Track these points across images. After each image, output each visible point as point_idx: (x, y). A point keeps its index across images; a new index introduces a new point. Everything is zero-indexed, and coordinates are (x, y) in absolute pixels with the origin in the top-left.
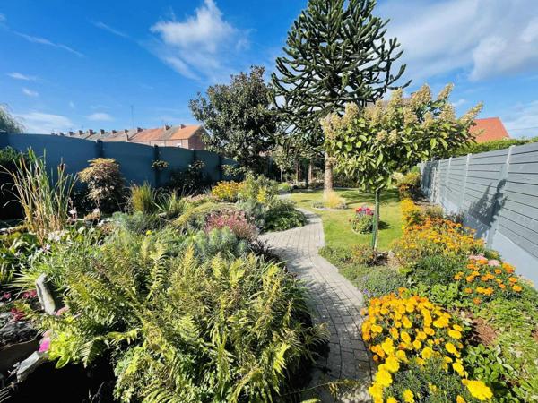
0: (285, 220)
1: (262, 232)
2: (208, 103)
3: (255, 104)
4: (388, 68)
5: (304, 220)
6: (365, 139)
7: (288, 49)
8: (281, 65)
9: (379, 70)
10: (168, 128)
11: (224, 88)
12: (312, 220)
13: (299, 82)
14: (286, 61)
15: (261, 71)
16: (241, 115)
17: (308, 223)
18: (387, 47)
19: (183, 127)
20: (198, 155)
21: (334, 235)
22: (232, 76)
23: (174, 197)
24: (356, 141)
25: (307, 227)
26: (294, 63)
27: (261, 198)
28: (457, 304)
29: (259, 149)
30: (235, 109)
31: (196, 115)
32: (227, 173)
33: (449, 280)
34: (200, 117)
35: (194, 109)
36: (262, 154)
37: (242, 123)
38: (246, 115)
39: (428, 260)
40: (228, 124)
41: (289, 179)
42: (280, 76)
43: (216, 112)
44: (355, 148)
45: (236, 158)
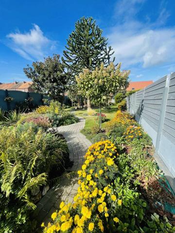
0: (68, 121)
1: (58, 126)
2: (33, 70)
3: (56, 71)
4: (109, 58)
5: (78, 120)
6: (91, 83)
7: (68, 47)
8: (66, 54)
9: (105, 58)
10: (16, 83)
11: (41, 63)
12: (81, 120)
13: (74, 62)
14: (68, 53)
15: (58, 57)
16: (50, 76)
17: (79, 122)
18: (108, 50)
19: (25, 82)
20: (30, 95)
21: (89, 125)
22: (45, 58)
23: (15, 113)
24: (88, 84)
25: (79, 123)
26: (71, 53)
27: (57, 112)
28: (123, 142)
29: (59, 92)
30: (47, 73)
31: (28, 76)
32: (45, 103)
33: (122, 135)
34: (29, 76)
35: (27, 73)
36: (61, 94)
37: (50, 80)
38: (52, 76)
39: (116, 129)
40: (44, 80)
41: (76, 105)
42: (65, 59)
43: (38, 74)
44: (88, 87)
45: (48, 95)
